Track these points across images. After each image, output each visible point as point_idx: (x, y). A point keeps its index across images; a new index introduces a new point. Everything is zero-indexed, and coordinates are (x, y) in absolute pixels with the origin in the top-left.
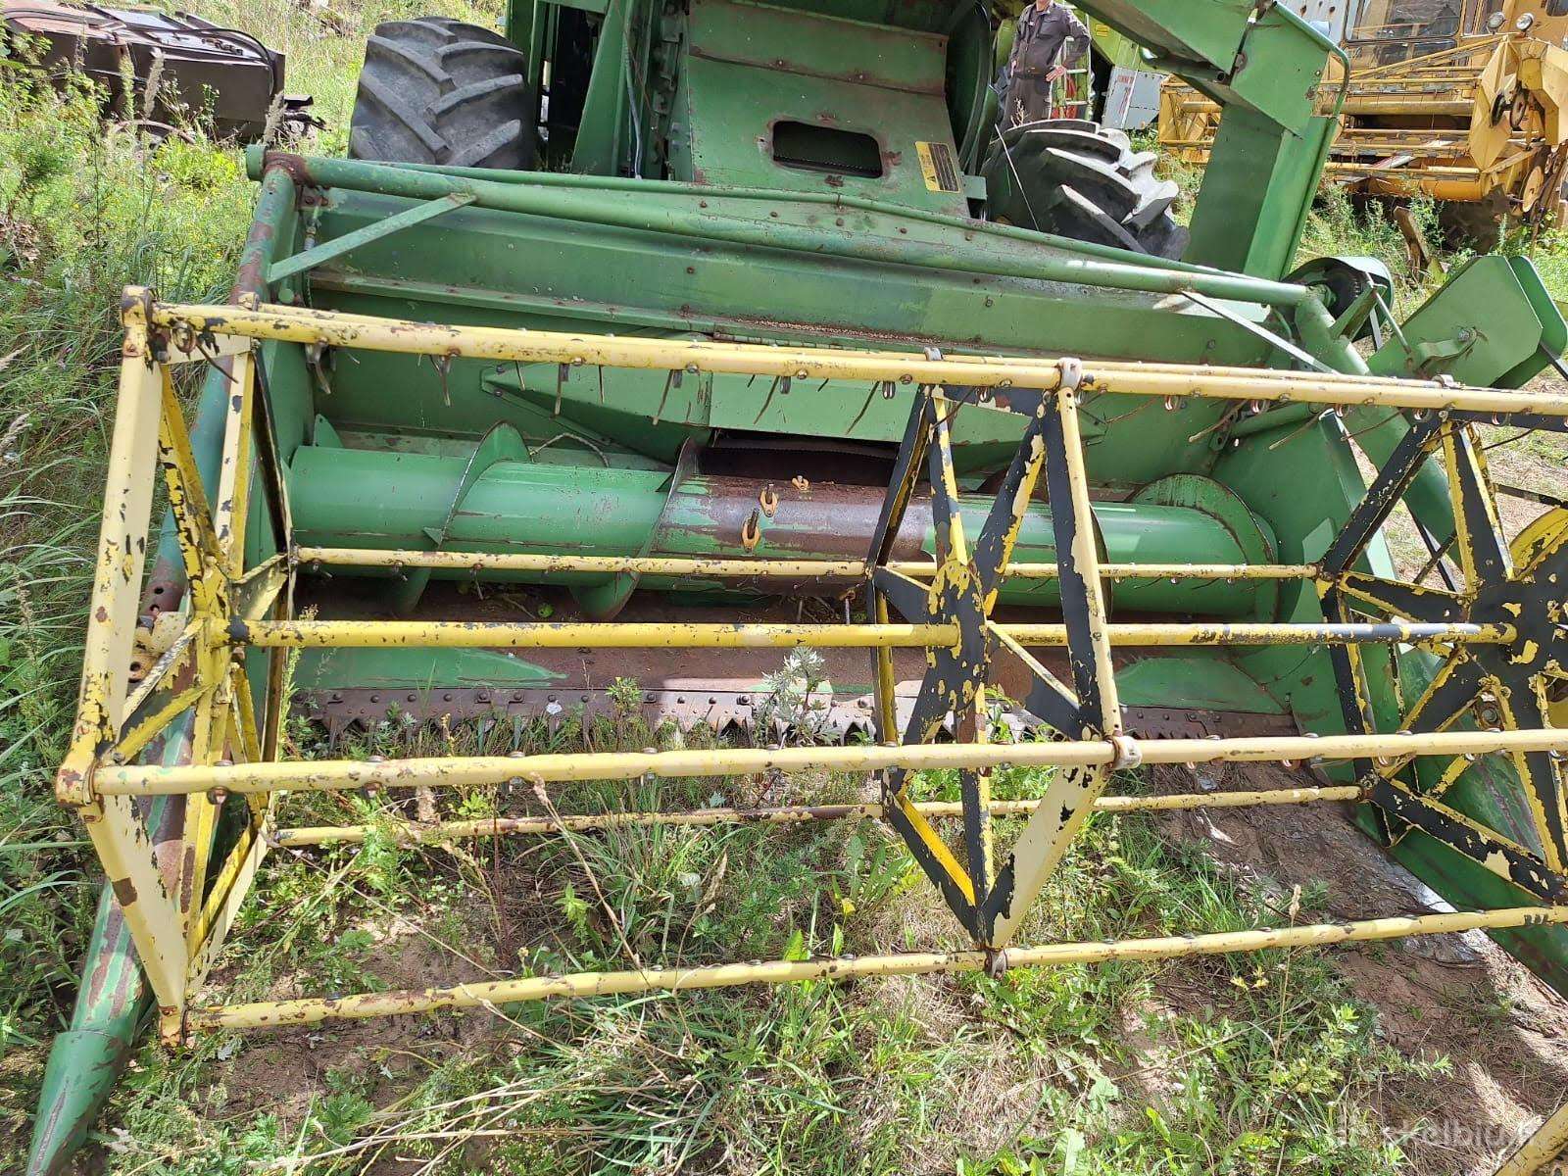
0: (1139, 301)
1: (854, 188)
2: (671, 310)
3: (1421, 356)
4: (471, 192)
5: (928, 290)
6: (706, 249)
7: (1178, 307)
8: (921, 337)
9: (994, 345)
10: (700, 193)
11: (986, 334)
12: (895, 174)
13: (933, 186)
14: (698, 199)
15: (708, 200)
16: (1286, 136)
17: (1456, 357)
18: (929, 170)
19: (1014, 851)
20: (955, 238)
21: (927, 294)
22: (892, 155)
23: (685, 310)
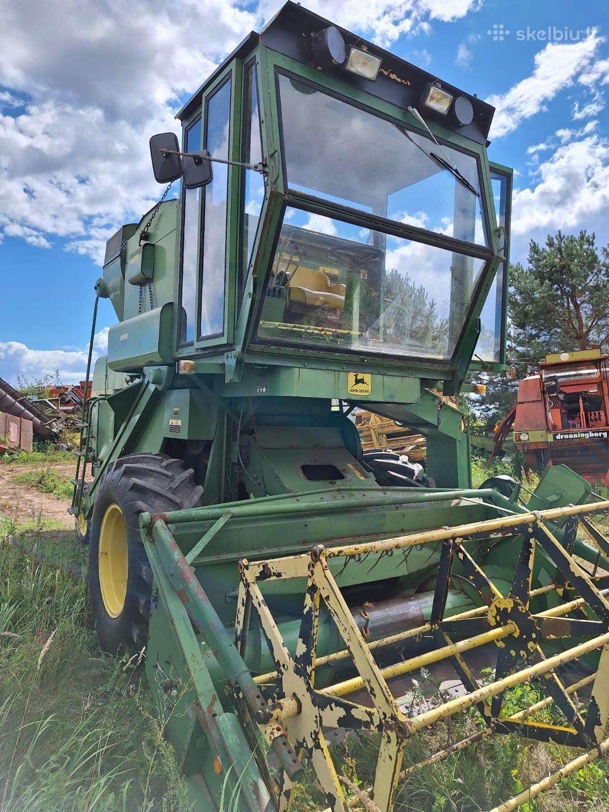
0: (445, 504)
1: (339, 483)
2: (298, 544)
3: (549, 502)
4: (230, 512)
5: (384, 514)
6: (309, 516)
7: (458, 504)
8: (385, 533)
9: (409, 531)
10: (296, 496)
11: (405, 528)
12: (349, 477)
13: (362, 478)
14: (295, 499)
15: (298, 498)
16: (457, 442)
17: (559, 499)
18: (358, 474)
19: (592, 695)
20: (381, 494)
21: (383, 516)
22: (344, 470)
23: (304, 543)
